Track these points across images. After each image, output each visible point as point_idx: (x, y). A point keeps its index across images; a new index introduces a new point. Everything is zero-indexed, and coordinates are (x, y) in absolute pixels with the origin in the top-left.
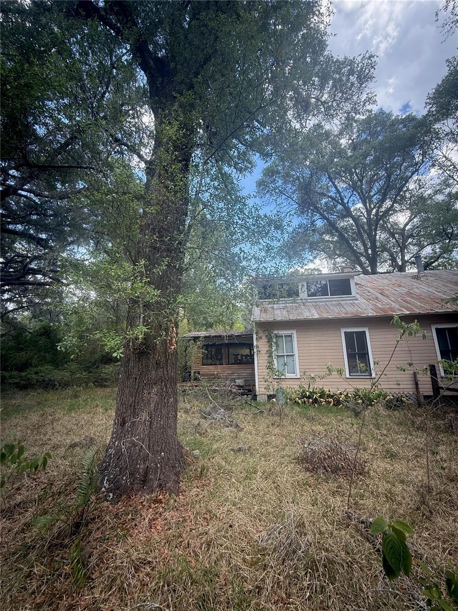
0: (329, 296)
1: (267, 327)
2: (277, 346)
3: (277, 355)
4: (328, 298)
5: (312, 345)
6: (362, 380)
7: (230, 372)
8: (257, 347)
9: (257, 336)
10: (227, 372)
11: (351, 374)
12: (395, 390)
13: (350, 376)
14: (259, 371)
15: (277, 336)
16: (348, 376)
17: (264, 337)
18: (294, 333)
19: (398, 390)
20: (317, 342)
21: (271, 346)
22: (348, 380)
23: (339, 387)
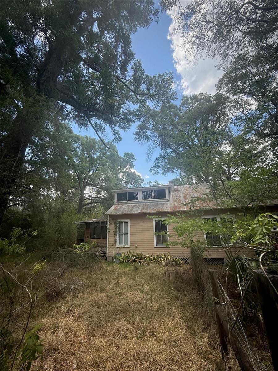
0: (154, 199)
1: (115, 218)
2: (119, 228)
3: (119, 234)
4: (154, 200)
5: (138, 228)
6: (163, 248)
7: (104, 243)
8: (109, 229)
9: (109, 222)
10: (103, 243)
11: (157, 245)
12: (180, 255)
13: (156, 246)
14: (109, 243)
15: (120, 223)
16: (155, 246)
17: (113, 223)
18: (129, 221)
19: (182, 255)
20: (140, 226)
21: (116, 229)
22: (155, 248)
23: (149, 252)
